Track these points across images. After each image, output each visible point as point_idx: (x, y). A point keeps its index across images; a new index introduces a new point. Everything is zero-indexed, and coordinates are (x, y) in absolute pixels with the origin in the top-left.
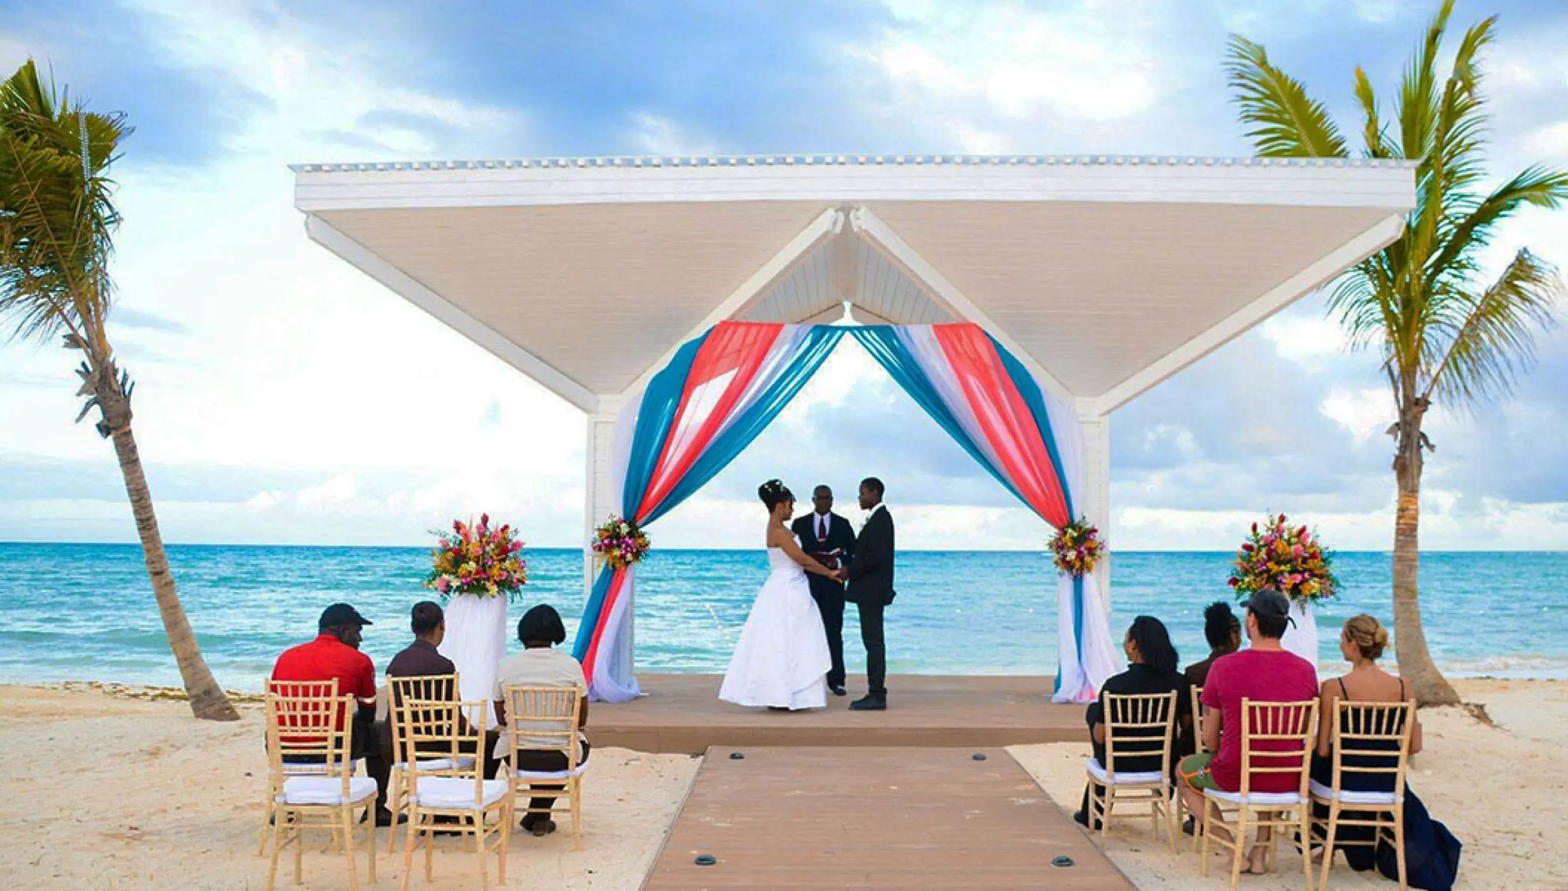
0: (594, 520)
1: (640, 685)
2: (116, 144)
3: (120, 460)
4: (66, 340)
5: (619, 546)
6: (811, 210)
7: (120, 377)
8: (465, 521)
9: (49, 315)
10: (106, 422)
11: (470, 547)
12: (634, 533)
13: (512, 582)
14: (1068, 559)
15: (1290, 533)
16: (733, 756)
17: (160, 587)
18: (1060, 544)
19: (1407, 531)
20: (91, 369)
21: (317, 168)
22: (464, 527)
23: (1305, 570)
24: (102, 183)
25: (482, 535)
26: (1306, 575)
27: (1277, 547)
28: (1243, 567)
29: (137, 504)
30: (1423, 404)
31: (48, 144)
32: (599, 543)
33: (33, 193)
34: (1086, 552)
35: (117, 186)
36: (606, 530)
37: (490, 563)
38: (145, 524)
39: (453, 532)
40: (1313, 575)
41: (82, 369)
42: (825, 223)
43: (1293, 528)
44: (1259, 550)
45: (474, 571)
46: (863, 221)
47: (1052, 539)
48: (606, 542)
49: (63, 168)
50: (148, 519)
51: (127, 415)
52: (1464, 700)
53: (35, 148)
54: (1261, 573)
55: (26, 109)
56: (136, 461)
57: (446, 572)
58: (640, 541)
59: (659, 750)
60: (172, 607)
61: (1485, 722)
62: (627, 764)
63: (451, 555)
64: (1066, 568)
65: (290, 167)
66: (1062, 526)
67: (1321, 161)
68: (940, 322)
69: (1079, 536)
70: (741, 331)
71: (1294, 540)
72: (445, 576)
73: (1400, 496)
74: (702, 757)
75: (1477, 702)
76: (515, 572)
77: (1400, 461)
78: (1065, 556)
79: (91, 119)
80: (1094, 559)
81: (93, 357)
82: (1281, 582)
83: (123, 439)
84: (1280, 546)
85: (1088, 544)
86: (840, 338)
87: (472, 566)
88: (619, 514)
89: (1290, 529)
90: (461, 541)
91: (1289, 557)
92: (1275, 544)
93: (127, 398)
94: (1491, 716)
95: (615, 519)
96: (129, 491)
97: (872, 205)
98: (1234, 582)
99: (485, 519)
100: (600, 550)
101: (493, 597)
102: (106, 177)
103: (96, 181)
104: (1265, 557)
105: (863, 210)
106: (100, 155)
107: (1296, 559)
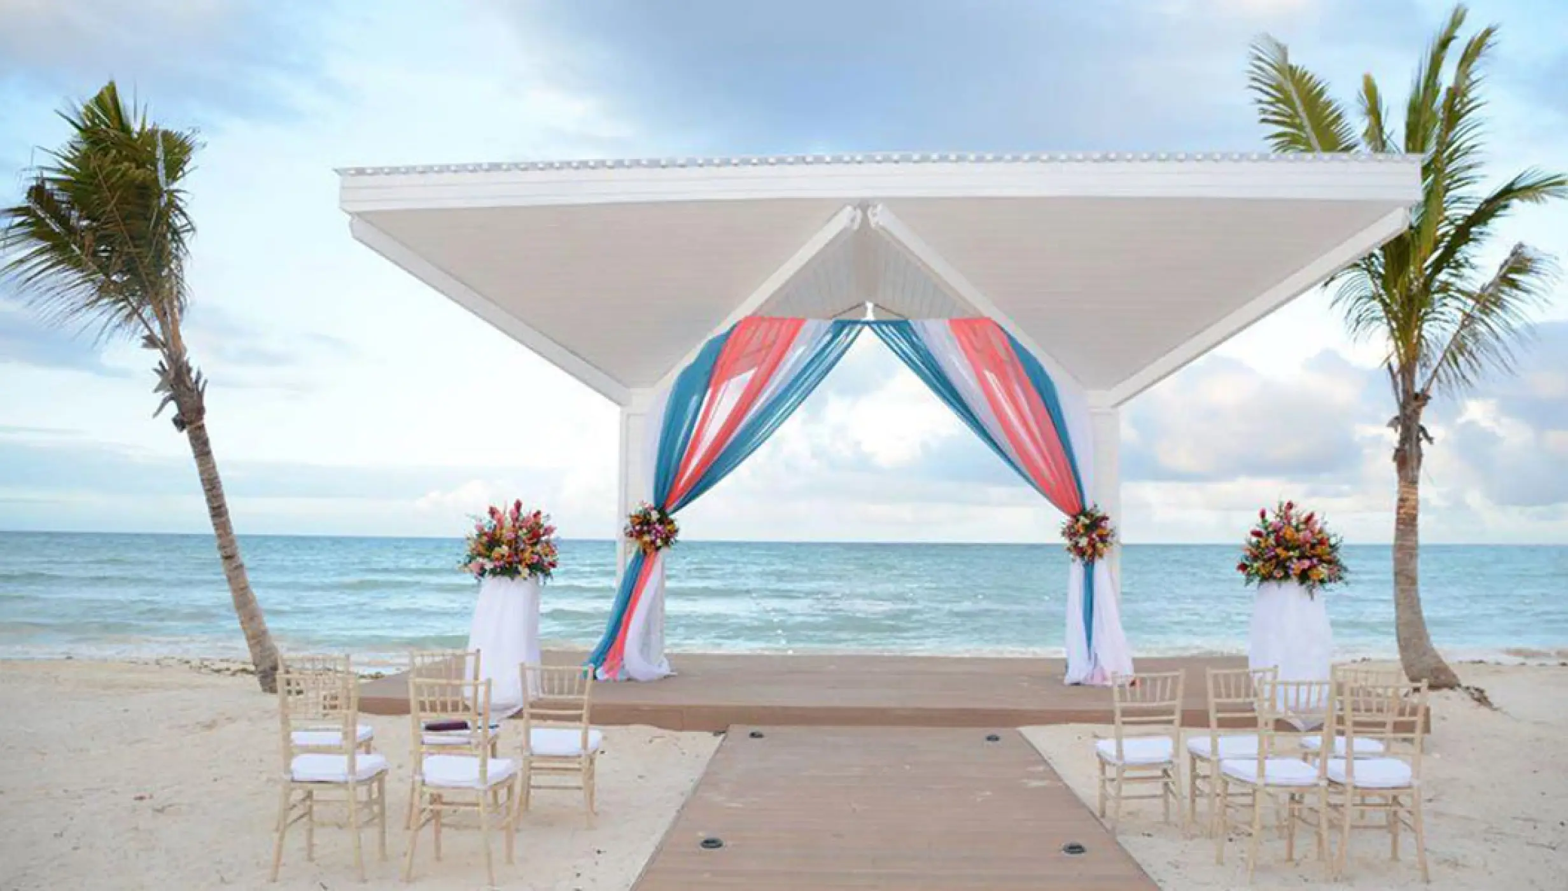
0: (626, 506)
1: (670, 665)
2: (190, 159)
3: (195, 452)
4: (144, 341)
5: (649, 532)
6: (827, 207)
7: (193, 375)
8: (500, 508)
9: (129, 316)
10: (181, 417)
11: (504, 531)
12: (664, 520)
13: (543, 565)
14: (1080, 545)
15: (1298, 520)
16: (753, 735)
17: (230, 571)
18: (1072, 531)
19: (1407, 521)
20: (167, 367)
21: (361, 172)
22: (498, 511)
23: (1314, 556)
24: (176, 194)
25: (516, 520)
26: (1315, 561)
27: (1285, 534)
28: (1252, 553)
29: (210, 493)
30: (1422, 398)
31: (127, 158)
32: (630, 529)
33: (113, 202)
34: (1097, 539)
35: (190, 196)
36: (637, 517)
37: (522, 546)
38: (217, 511)
39: (488, 517)
40: (1321, 561)
41: (159, 368)
42: (843, 220)
43: (1301, 515)
44: (1268, 534)
45: (507, 554)
46: (880, 218)
47: (1064, 526)
48: (638, 528)
49: (140, 178)
50: (220, 507)
51: (200, 411)
52: (1464, 684)
53: (115, 162)
54: (1270, 559)
55: (108, 126)
56: (208, 453)
57: (480, 555)
58: (669, 527)
59: (682, 728)
60: (242, 589)
61: (1485, 705)
62: (651, 741)
63: (485, 539)
64: (1078, 554)
65: (336, 171)
66: (1075, 513)
67: (1327, 156)
68: (955, 316)
69: (1091, 523)
70: (765, 325)
71: (1302, 527)
72: (480, 560)
73: (1401, 487)
74: (723, 736)
75: (1477, 686)
76: (546, 555)
77: (1401, 453)
78: (1077, 543)
79: (166, 134)
80: (1105, 546)
81: (169, 357)
82: (1289, 567)
83: (198, 432)
84: (1289, 533)
85: (1100, 531)
86: (859, 332)
87: (505, 549)
88: (650, 501)
89: (1298, 517)
90: (495, 526)
91: (1297, 543)
92: (1284, 530)
93: (200, 395)
94: (1490, 700)
95: (647, 506)
96: (202, 480)
97: (890, 202)
98: (1243, 567)
99: (518, 505)
100: (631, 536)
101: (525, 579)
102: (182, 189)
103: (171, 193)
104: (1273, 543)
105: (880, 207)
106: (175, 168)
107: (1304, 545)
